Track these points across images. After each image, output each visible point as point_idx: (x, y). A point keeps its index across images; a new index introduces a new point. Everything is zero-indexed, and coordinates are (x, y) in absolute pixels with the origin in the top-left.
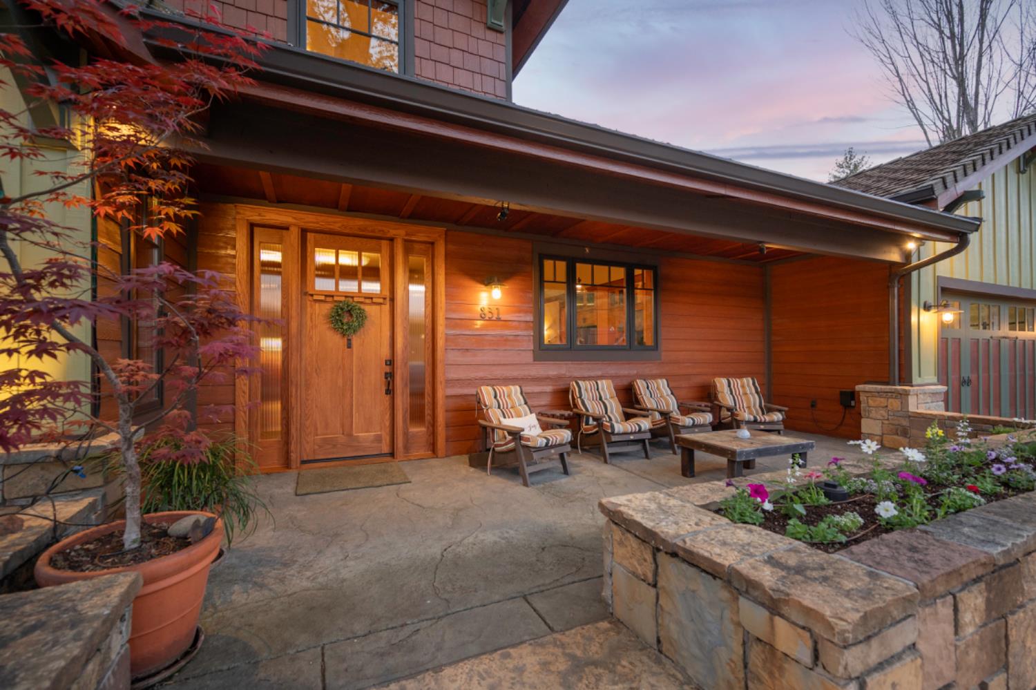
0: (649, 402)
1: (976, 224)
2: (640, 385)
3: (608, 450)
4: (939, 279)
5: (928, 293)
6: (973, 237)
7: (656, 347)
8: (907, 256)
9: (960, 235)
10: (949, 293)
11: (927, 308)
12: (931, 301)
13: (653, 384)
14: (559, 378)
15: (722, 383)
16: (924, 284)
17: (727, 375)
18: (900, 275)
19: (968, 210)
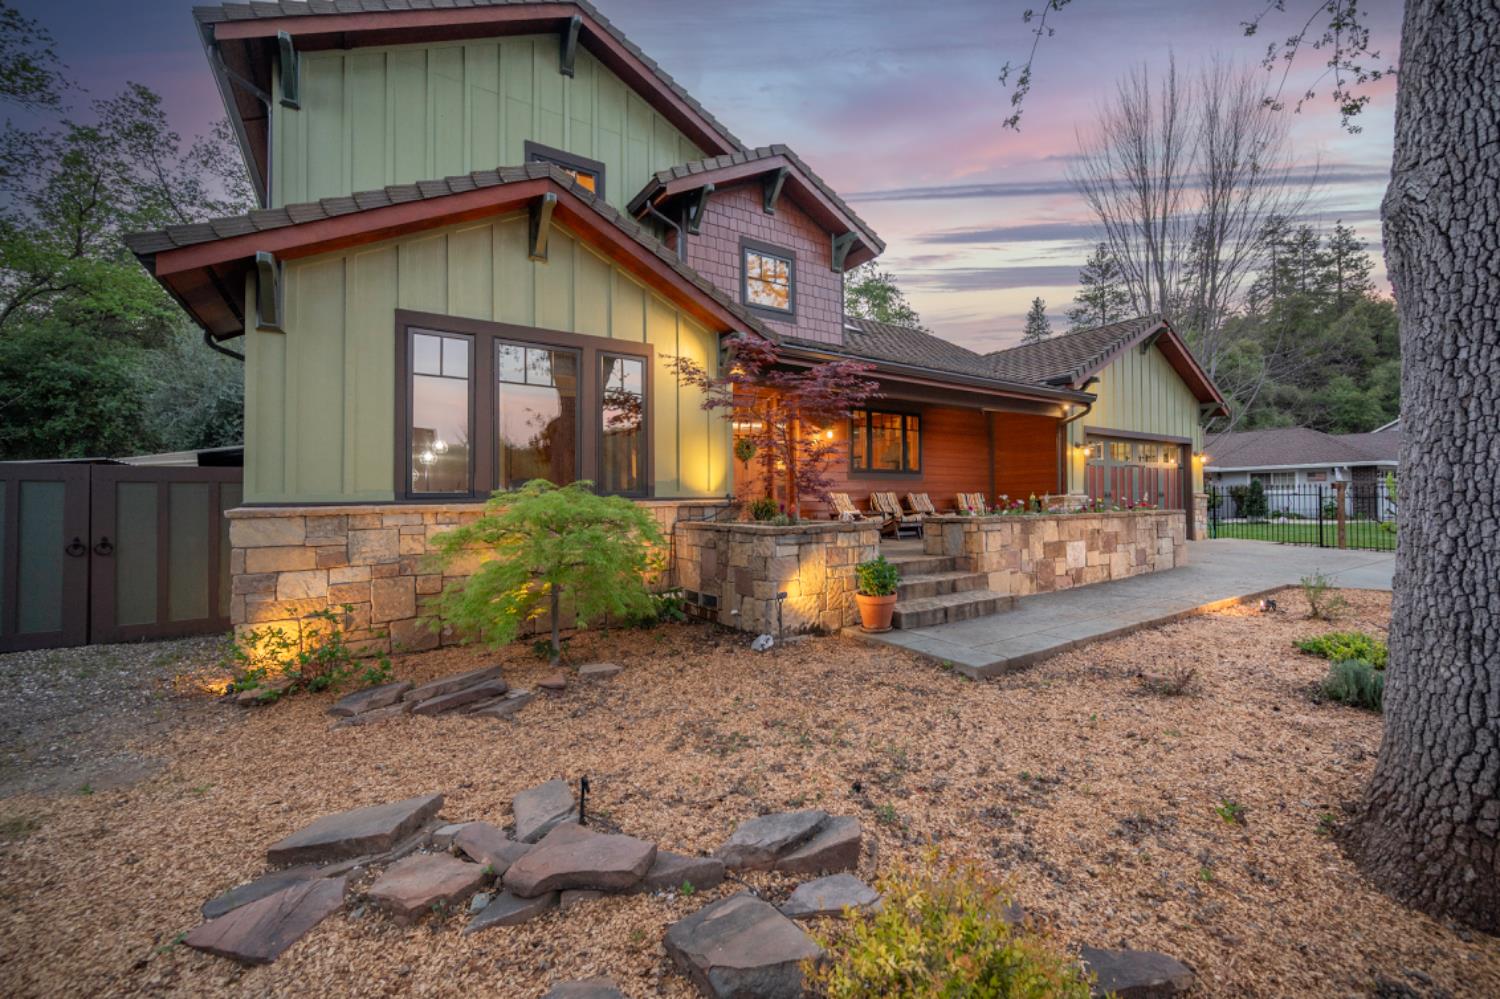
0: (917, 508)
1: (1093, 397)
2: (911, 497)
3: (899, 534)
4: (1085, 428)
5: (1079, 436)
6: (1093, 404)
7: (919, 472)
8: (1065, 414)
9: (1087, 402)
10: (1091, 435)
11: (1077, 446)
12: (1081, 442)
13: (919, 496)
14: (863, 491)
15: (961, 497)
16: (1076, 431)
17: (965, 492)
18: (1060, 425)
19: (1091, 389)
